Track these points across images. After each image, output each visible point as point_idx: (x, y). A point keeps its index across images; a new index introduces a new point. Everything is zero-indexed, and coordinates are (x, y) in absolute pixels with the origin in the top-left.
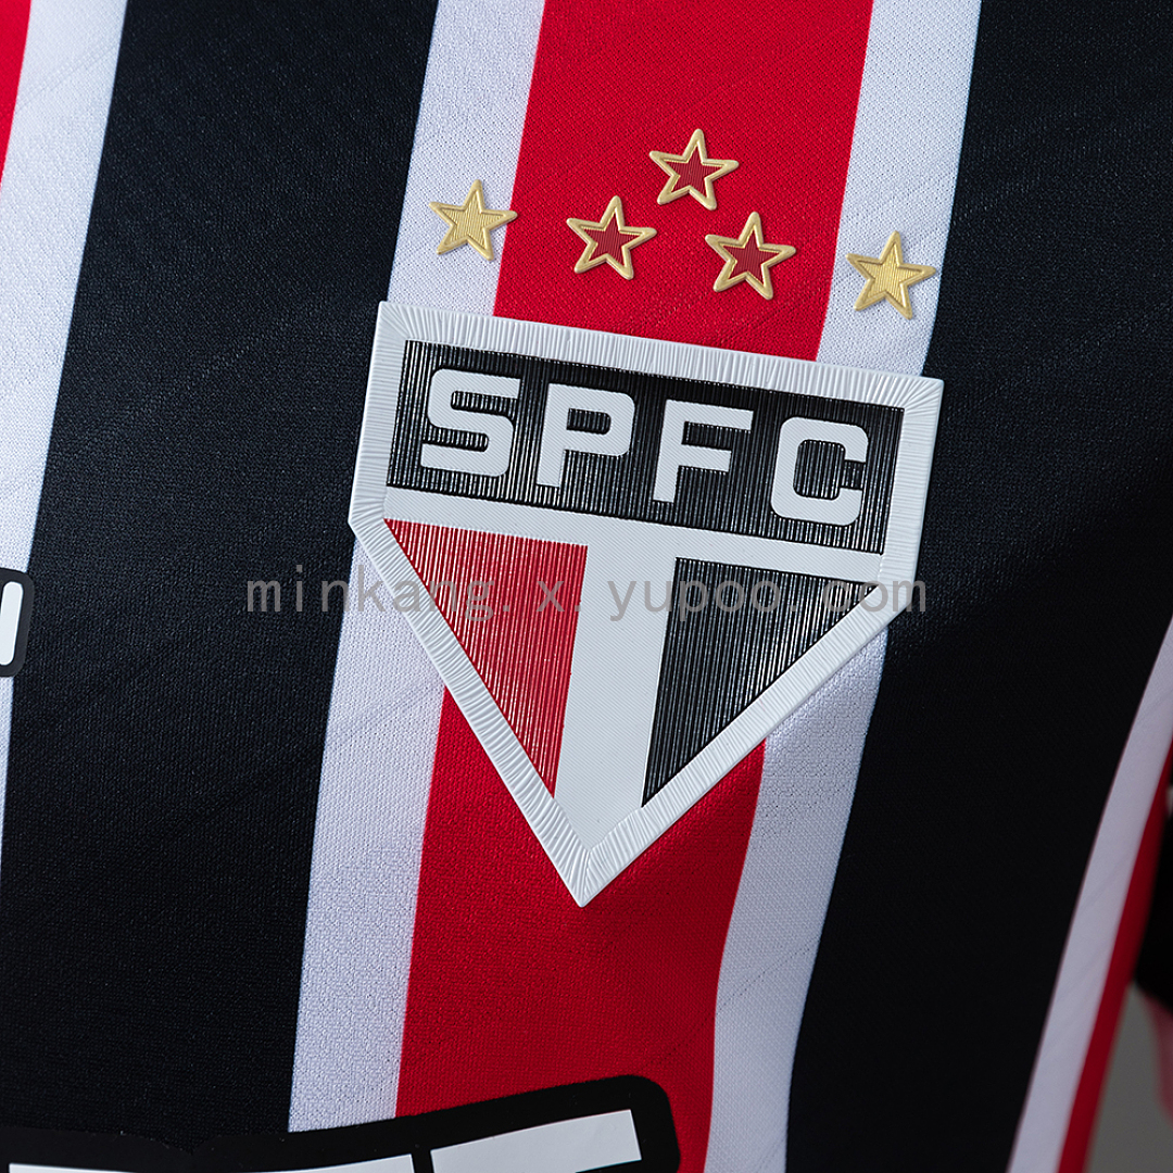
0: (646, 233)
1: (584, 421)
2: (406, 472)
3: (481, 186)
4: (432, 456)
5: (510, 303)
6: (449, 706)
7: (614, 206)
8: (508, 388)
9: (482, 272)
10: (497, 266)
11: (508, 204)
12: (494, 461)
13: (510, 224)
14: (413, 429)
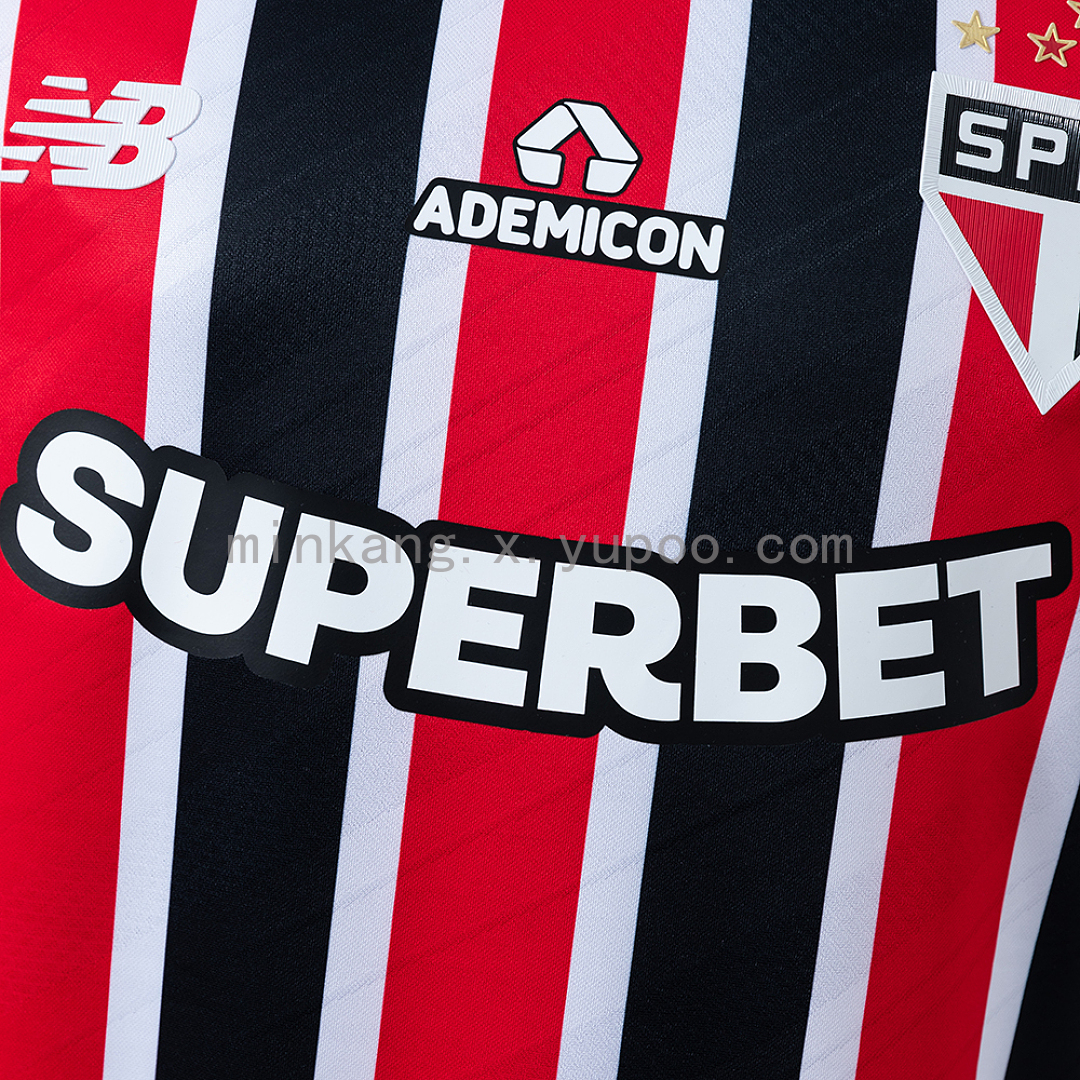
0: (1072, 43)
1: (1041, 144)
2: (948, 167)
3: (978, 13)
4: (963, 159)
5: (1003, 76)
6: (974, 299)
7: (1052, 29)
8: (1001, 123)
9: (985, 59)
10: (993, 57)
11: (994, 24)
12: (994, 164)
13: (997, 35)
14: (951, 143)
